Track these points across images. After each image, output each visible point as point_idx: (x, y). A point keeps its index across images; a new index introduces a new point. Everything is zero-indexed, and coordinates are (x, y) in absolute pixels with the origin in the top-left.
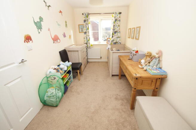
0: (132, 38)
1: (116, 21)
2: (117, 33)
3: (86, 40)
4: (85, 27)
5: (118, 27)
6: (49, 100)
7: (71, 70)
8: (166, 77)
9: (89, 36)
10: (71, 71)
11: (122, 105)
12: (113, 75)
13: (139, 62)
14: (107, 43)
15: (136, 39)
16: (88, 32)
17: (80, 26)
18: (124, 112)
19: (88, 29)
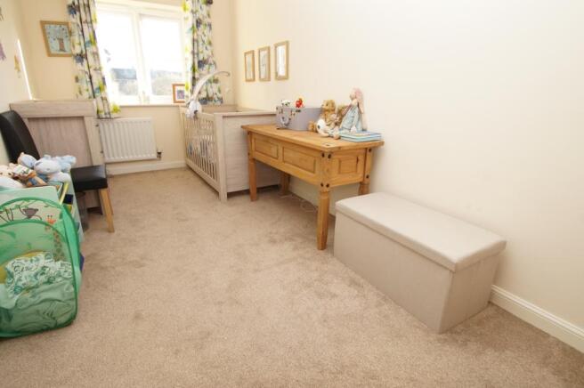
0: (261, 80)
1: (197, 26)
2: (207, 66)
3: (85, 86)
4: (77, 32)
5: (208, 47)
6: (33, 300)
7: (72, 192)
8: (382, 143)
9: (100, 69)
10: (72, 196)
11: (296, 248)
12: (230, 195)
13: (310, 128)
14: (175, 102)
15: (278, 78)
16: (96, 54)
17: (51, 29)
18: (309, 259)
19: (90, 42)
